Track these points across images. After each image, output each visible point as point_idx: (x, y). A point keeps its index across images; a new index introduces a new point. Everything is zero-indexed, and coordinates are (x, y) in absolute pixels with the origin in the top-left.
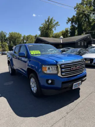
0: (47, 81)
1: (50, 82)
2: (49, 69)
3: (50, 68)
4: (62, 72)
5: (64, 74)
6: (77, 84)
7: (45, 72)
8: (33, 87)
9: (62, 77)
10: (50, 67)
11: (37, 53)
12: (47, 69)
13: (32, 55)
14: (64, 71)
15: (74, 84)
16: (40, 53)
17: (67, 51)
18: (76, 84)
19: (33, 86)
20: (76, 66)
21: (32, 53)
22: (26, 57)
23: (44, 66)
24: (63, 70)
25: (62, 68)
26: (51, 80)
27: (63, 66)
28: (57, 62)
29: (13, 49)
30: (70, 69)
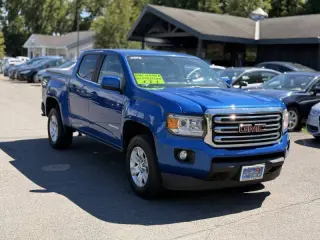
0: (177, 152)
1: (183, 155)
2: (183, 124)
3: (188, 122)
4: (215, 134)
5: (218, 139)
6: (254, 169)
7: (174, 131)
8: (137, 175)
9: (216, 146)
10: (187, 119)
11: (154, 82)
12: (179, 123)
13: (141, 85)
14: (220, 132)
15: (244, 168)
16: (162, 82)
17: (272, 77)
18: (249, 170)
19: (138, 171)
20: (253, 124)
21: (140, 82)
22: (121, 91)
23: (171, 116)
24: (218, 130)
25: (215, 125)
26: (188, 152)
27: (218, 120)
28: (204, 109)
29: (25, 46)
30: (237, 130)
